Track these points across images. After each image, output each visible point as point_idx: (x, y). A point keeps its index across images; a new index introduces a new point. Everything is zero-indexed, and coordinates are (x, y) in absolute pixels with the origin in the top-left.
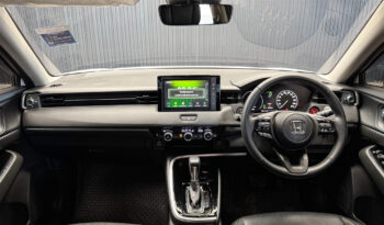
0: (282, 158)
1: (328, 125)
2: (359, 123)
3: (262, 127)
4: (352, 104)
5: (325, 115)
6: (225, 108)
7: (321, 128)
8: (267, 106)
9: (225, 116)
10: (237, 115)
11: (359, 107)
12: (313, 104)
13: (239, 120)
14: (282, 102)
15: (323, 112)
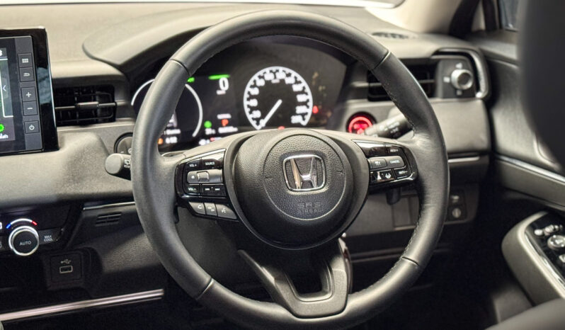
0: (270, 278)
1: (395, 160)
2: (492, 152)
3: (199, 187)
4: (469, 95)
5: (390, 135)
6: (75, 140)
7: (373, 171)
8: (217, 124)
9: (76, 167)
10: (116, 160)
11: (490, 103)
12: (355, 106)
13: (124, 173)
14: (264, 107)
15: (382, 127)
